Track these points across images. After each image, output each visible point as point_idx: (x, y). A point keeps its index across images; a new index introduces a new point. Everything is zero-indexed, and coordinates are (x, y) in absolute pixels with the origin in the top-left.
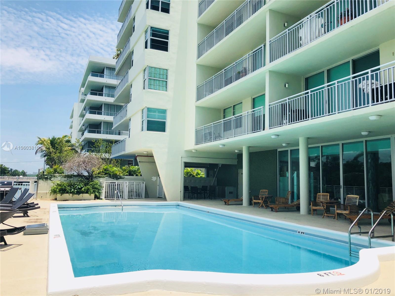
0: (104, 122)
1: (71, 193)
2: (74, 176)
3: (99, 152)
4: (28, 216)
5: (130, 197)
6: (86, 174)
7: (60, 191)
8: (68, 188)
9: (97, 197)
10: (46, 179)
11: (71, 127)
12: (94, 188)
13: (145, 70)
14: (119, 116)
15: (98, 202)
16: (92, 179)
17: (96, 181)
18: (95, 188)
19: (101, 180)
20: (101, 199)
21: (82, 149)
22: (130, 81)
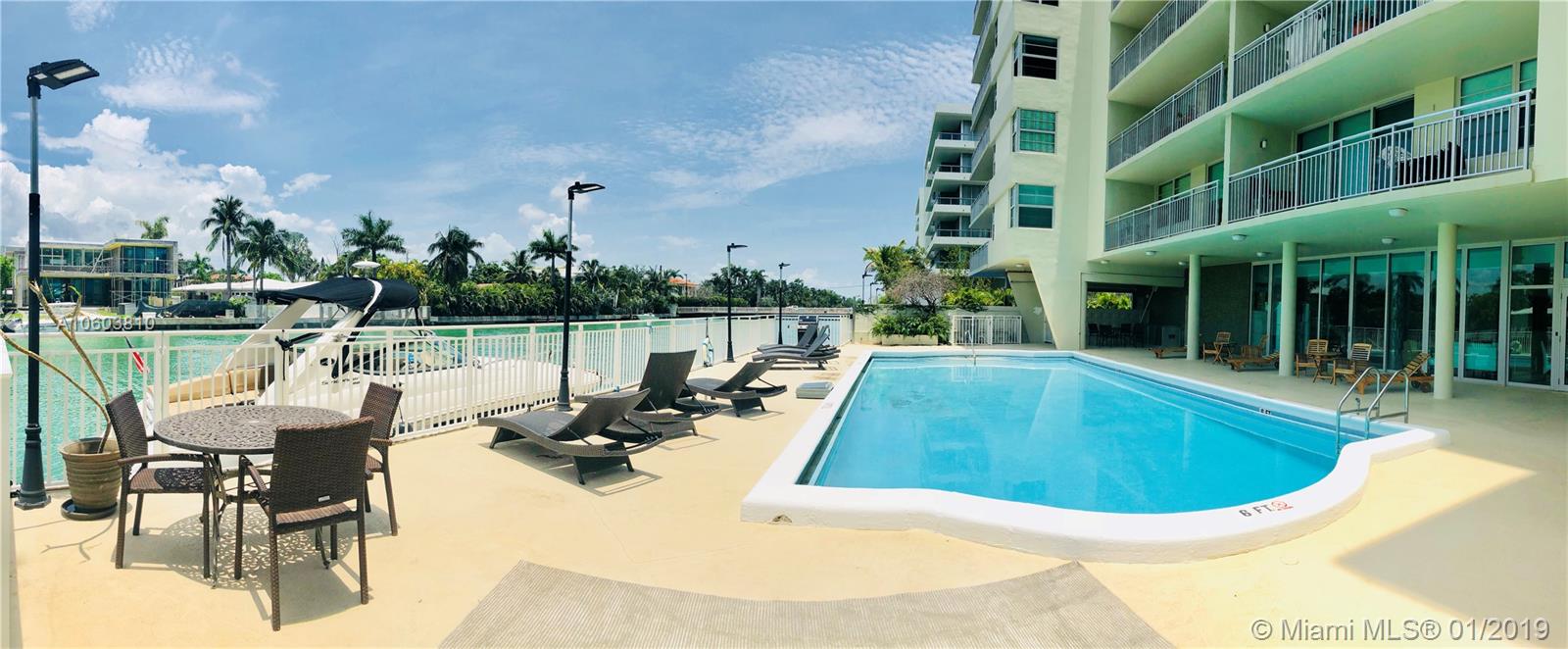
0: (963, 217)
1: (901, 333)
2: (907, 306)
3: (955, 266)
4: (824, 369)
5: (996, 342)
6: (924, 303)
7: (885, 330)
8: (897, 327)
9: (943, 342)
10: (867, 311)
11: (917, 229)
12: (935, 326)
13: (1014, 117)
14: (977, 205)
15: (944, 348)
16: (934, 312)
17: (940, 314)
18: (939, 327)
19: (949, 313)
20: (950, 344)
21: (933, 263)
22: (991, 140)
